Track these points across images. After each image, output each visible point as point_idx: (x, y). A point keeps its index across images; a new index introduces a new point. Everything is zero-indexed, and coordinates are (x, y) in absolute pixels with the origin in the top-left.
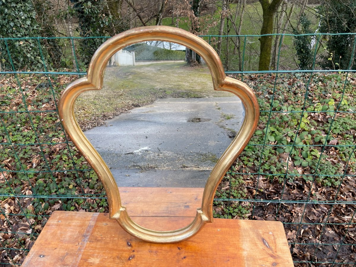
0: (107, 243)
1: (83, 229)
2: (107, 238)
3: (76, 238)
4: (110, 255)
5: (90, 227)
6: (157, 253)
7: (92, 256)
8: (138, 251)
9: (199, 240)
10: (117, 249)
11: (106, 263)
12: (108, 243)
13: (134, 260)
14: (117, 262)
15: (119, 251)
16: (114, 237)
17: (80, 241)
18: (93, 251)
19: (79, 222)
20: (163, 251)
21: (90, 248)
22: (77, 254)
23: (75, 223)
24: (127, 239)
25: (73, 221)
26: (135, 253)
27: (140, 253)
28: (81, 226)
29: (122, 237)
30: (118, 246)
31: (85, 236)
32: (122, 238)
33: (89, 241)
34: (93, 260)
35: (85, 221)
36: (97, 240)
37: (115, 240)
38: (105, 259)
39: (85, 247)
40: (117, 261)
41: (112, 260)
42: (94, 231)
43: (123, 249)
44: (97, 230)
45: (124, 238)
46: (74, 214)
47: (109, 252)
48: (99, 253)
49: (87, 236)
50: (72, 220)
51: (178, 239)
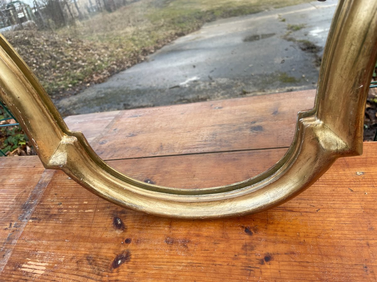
0: (69, 222)
1: (25, 192)
2: (72, 209)
3: (8, 213)
4: (71, 254)
5: (40, 185)
6: (186, 247)
7: (30, 255)
8: (137, 242)
10: (89, 237)
11: (59, 275)
12: (71, 220)
13: (128, 268)
14: (84, 274)
15: (93, 241)
16: (86, 207)
17: (14, 218)
18: (35, 243)
19: (21, 176)
20: (203, 240)
21: (32, 235)
22: (3, 251)
23: (14, 179)
24: (114, 209)
25: (10, 176)
26: (130, 246)
27: (143, 246)
28: (23, 186)
29: (103, 206)
30: (93, 229)
31: (25, 207)
32: (104, 208)
33: (33, 219)
34: (31, 267)
35: (34, 173)
36: (49, 216)
37: (87, 215)
38: (59, 263)
39: (21, 233)
40: (86, 268)
41: (74, 266)
42: (46, 194)
43: (104, 236)
44: (53, 192)
45: (109, 208)
46: (15, 162)
47: (69, 244)
48: (47, 248)
49: (31, 206)
50: (9, 173)
51: (244, 207)
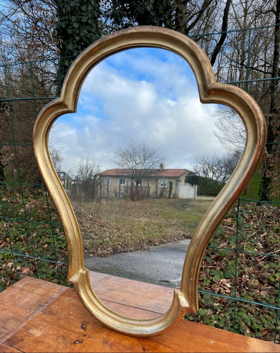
0: (60, 319)
1: (43, 299)
2: (63, 314)
3: (31, 306)
4: (55, 332)
5: (51, 298)
6: (111, 346)
7: (36, 327)
8: (89, 337)
9: (177, 347)
10: (67, 328)
11: (47, 339)
12: (61, 318)
13: (80, 346)
14: (59, 342)
15: (68, 330)
16: (70, 315)
17: (33, 309)
18: (40, 322)
19: (44, 291)
20: (121, 346)
21: (39, 319)
22: (23, 321)
23: (40, 291)
24: (84, 320)
25: (38, 289)
26: (85, 338)
27: (91, 340)
28: (42, 295)
29: (79, 317)
30: (70, 325)
31: (40, 306)
32: (79, 318)
33: (42, 312)
34: (35, 332)
35: (50, 292)
36: (51, 313)
37: (70, 318)
38: (49, 334)
39: (35, 316)
40: (61, 340)
41: (55, 337)
42: (53, 303)
43: (74, 330)
44: (57, 303)
45: (82, 319)
46: (42, 283)
47: (56, 328)
48: (45, 326)
49: (44, 306)
50: (37, 288)
